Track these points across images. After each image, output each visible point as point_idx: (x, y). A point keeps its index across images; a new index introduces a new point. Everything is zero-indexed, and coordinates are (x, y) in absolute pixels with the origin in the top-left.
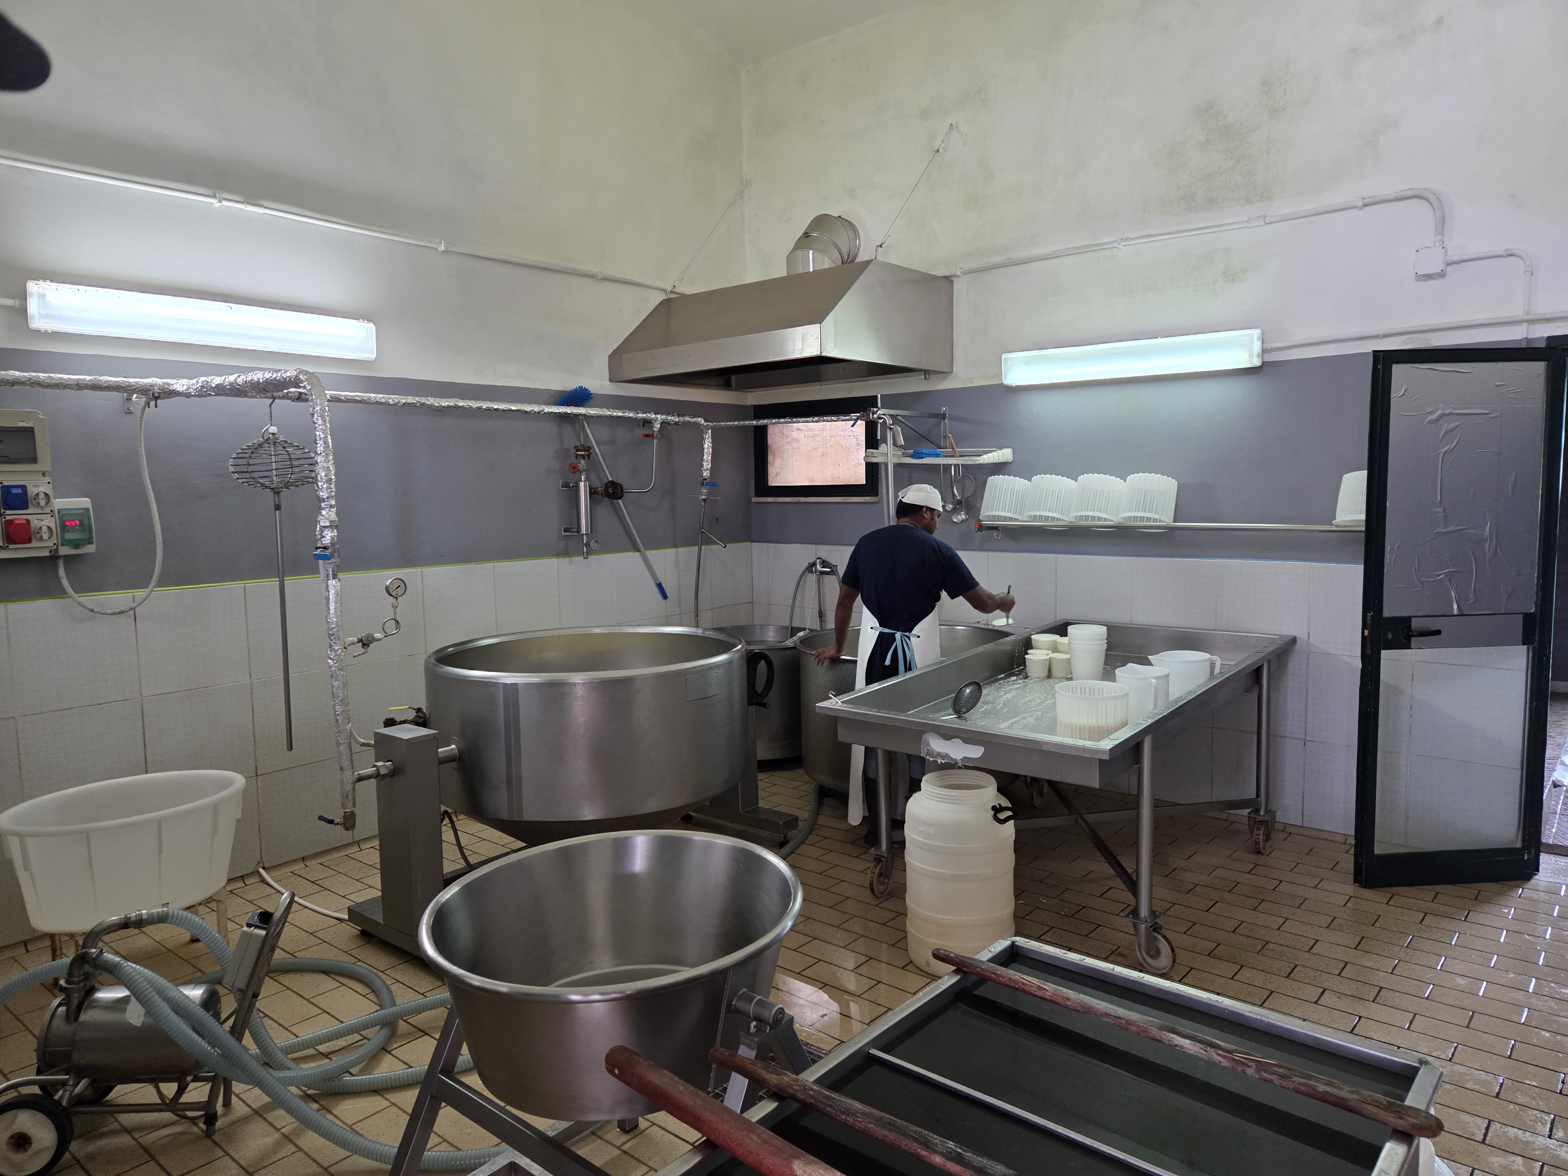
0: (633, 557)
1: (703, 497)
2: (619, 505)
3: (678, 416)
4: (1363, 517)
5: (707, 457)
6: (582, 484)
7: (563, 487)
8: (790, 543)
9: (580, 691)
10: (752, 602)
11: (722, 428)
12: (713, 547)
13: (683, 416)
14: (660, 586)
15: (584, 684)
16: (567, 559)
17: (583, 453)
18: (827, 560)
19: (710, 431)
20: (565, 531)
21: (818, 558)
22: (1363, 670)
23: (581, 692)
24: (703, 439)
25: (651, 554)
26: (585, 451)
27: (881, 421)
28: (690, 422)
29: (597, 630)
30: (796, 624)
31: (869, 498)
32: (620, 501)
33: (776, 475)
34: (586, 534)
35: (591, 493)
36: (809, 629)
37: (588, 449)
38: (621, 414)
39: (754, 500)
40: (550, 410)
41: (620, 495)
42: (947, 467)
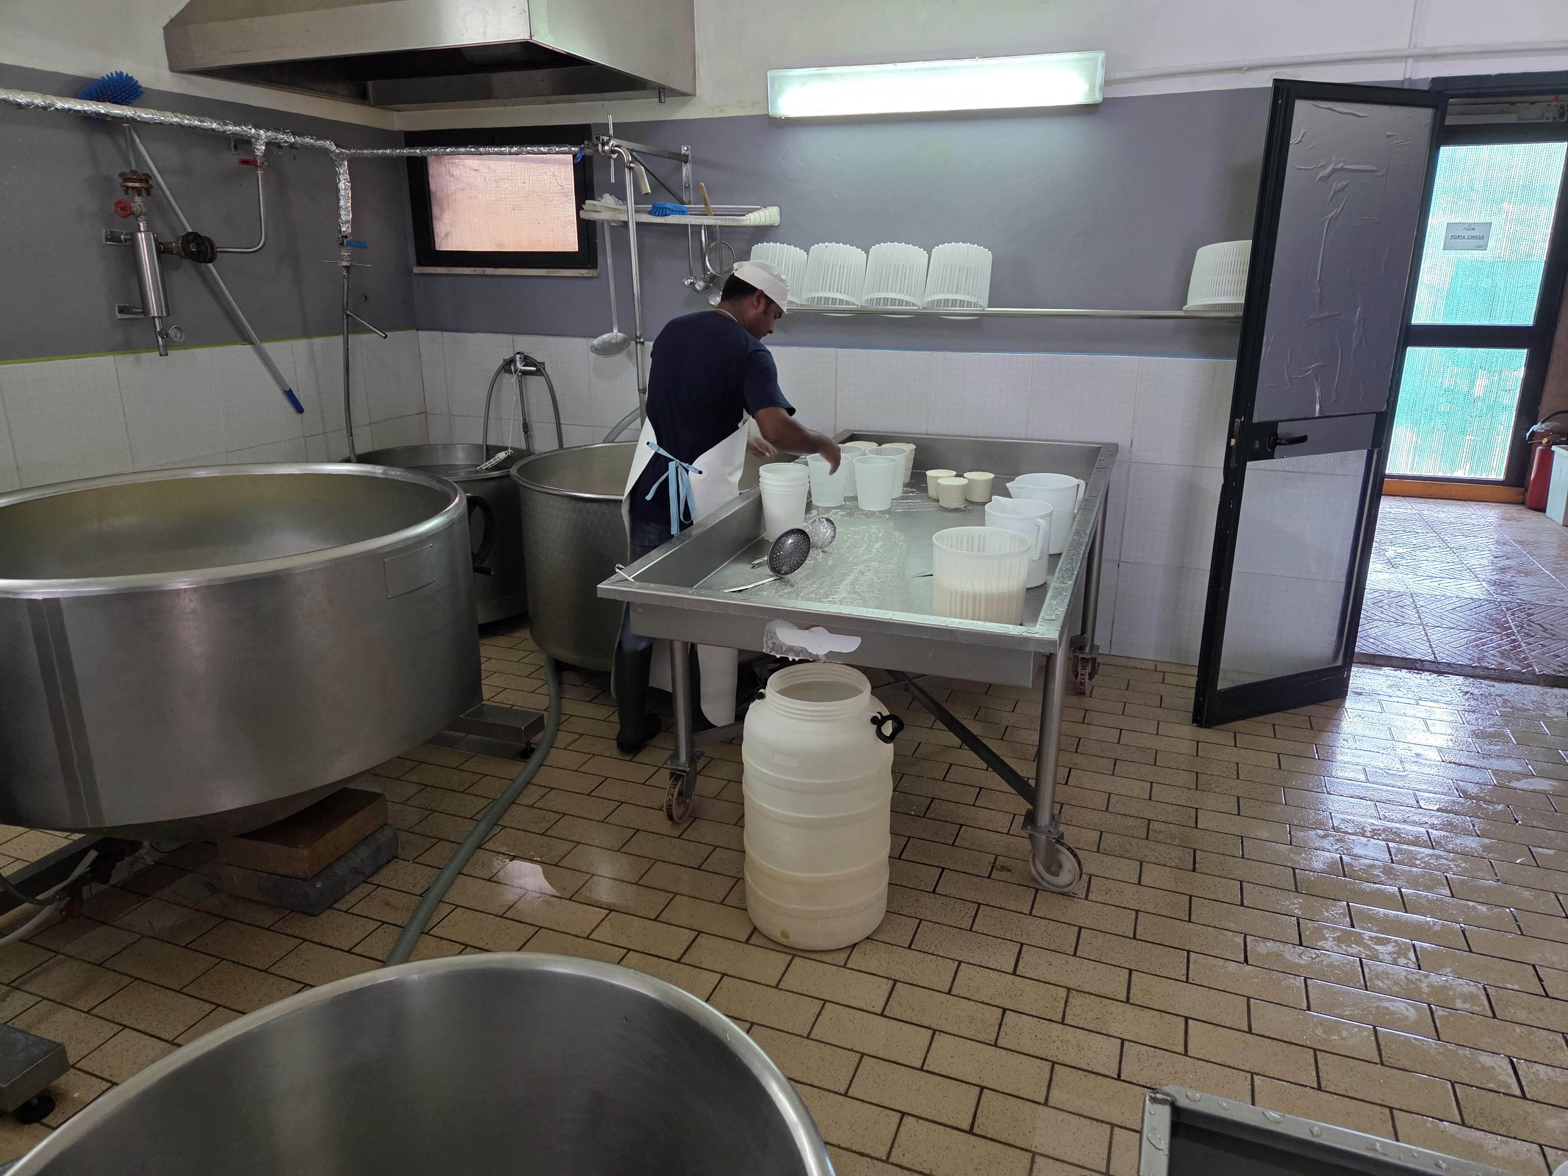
0: (244, 352)
1: (345, 264)
2: (211, 272)
3: (294, 134)
4: (1242, 300)
5: (345, 203)
6: (141, 237)
7: (107, 239)
8: (475, 332)
9: (189, 604)
10: (425, 412)
11: (365, 159)
12: (365, 337)
13: (302, 135)
14: (290, 395)
15: (195, 590)
16: (130, 358)
17: (137, 185)
18: (530, 355)
19: (346, 163)
20: (121, 311)
21: (518, 353)
22: (1224, 486)
23: (192, 605)
24: (336, 174)
25: (270, 347)
26: (140, 181)
27: (615, 156)
28: (313, 146)
29: (202, 473)
30: (492, 442)
31: (586, 271)
32: (210, 265)
33: (447, 235)
34: (159, 317)
35: (159, 253)
36: (512, 448)
37: (146, 178)
38: (197, 123)
39: (417, 270)
40: (66, 106)
41: (209, 256)
42: (697, 228)
